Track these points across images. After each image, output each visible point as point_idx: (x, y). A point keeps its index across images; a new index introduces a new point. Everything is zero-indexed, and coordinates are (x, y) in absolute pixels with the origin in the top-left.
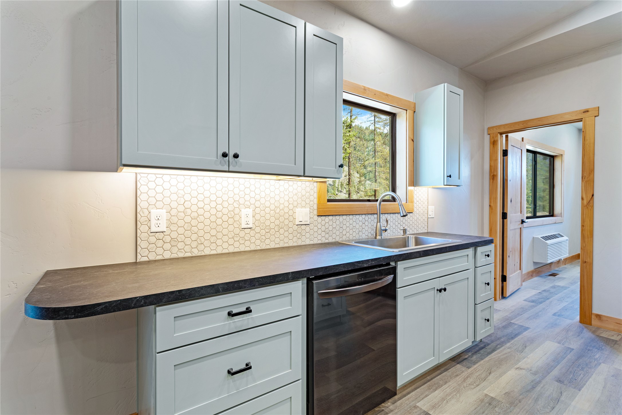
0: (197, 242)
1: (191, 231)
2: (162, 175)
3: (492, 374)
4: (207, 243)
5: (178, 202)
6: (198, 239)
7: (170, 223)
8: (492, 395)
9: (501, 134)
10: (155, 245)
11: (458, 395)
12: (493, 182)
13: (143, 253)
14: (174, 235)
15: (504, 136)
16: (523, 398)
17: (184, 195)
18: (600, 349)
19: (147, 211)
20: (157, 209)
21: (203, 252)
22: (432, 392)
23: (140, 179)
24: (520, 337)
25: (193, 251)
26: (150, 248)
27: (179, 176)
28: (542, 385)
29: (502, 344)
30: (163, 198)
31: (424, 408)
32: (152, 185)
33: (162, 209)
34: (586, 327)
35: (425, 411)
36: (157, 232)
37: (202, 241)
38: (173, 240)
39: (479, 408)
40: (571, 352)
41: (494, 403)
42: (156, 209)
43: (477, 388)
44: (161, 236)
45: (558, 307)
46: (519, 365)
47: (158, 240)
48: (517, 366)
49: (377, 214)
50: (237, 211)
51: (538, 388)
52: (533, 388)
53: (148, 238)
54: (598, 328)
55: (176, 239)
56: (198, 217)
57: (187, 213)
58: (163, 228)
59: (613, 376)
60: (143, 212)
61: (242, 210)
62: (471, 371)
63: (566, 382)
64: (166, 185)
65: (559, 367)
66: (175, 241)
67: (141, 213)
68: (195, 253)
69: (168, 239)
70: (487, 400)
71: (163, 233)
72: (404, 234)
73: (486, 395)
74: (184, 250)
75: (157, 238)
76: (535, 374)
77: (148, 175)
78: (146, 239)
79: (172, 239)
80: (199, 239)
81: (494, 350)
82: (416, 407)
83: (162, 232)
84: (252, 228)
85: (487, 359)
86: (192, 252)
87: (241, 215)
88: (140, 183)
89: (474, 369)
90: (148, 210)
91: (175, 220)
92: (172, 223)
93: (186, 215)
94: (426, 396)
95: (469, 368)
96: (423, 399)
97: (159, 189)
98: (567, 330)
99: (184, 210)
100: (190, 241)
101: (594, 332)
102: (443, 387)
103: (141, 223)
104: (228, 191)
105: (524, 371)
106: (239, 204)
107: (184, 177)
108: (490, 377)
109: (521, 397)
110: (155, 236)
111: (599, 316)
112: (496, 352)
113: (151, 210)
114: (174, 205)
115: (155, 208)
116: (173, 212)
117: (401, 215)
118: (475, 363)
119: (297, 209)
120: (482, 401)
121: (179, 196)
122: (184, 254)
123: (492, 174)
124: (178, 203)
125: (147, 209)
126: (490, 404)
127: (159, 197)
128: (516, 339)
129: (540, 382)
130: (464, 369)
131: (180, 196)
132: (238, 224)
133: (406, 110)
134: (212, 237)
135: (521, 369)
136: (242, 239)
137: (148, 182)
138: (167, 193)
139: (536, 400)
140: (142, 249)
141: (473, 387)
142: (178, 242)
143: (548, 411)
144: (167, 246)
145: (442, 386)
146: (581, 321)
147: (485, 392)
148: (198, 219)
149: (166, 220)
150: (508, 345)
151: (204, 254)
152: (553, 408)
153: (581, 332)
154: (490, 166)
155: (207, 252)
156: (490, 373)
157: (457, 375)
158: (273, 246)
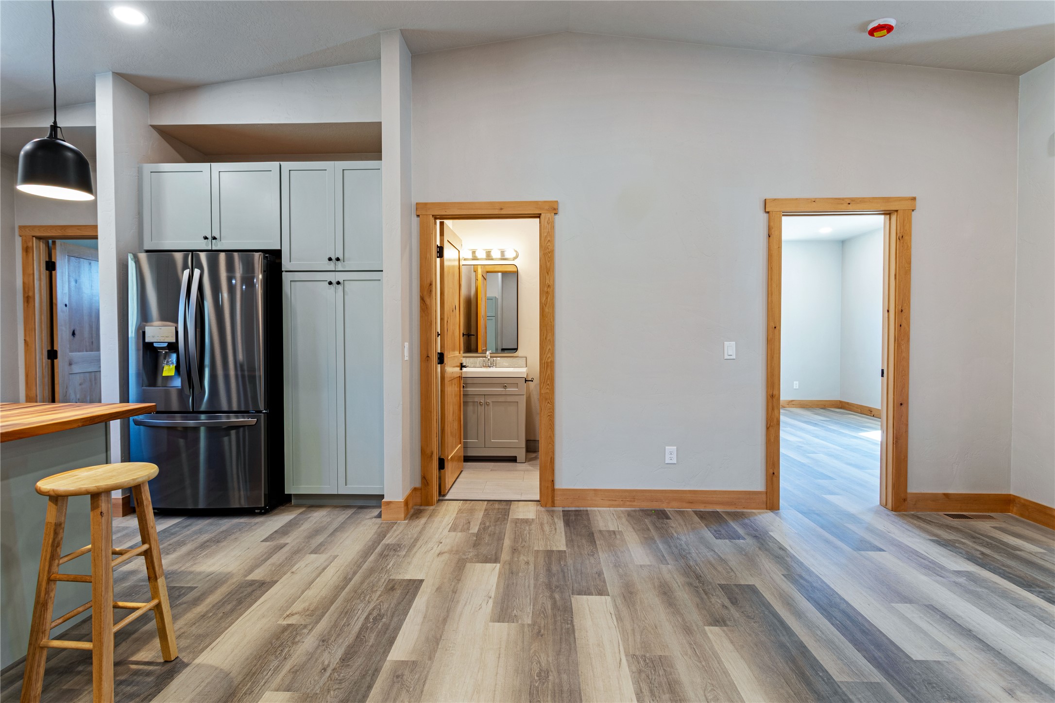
12: (27, 306)
123: (26, 295)
154: (24, 283)
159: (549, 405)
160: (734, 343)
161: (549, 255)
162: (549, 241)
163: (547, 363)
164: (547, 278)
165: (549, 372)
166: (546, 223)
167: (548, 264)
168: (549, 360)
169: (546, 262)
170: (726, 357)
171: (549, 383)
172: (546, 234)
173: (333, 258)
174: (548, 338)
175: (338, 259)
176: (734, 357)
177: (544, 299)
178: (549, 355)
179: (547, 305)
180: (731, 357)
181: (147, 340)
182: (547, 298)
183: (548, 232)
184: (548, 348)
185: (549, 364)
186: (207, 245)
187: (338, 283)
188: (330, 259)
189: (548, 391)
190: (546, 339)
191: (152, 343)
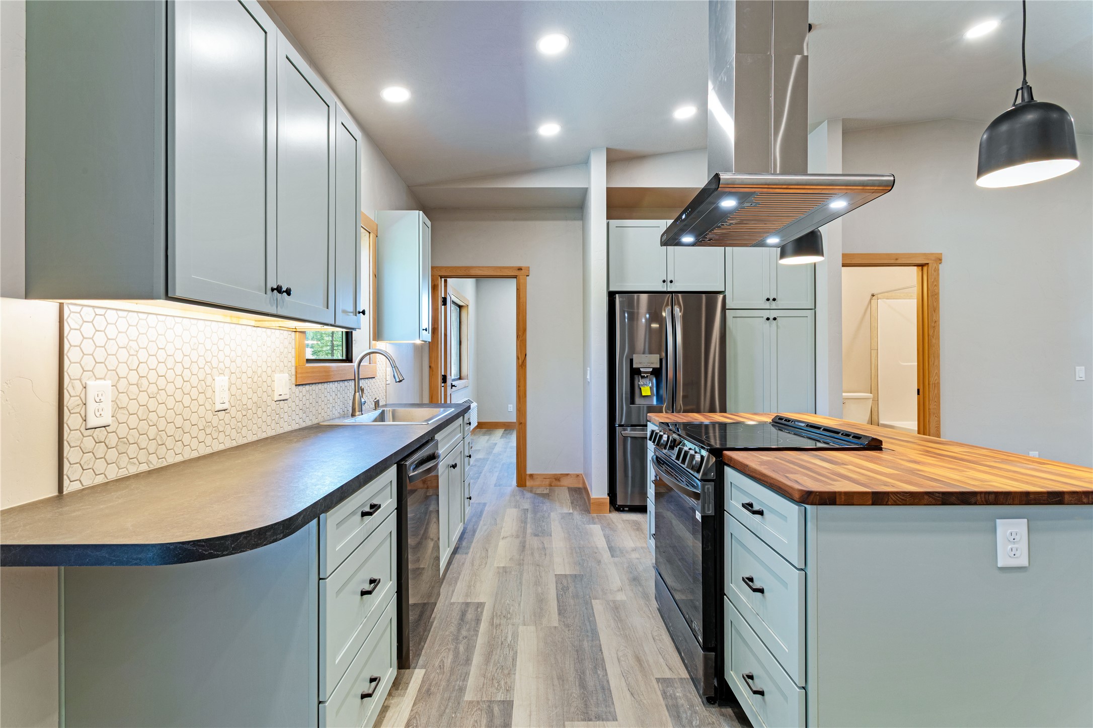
0: (157, 441)
1: (147, 421)
2: (104, 310)
3: (489, 550)
4: (170, 442)
5: (129, 365)
6: (158, 436)
7: (116, 408)
8: (502, 565)
9: (441, 278)
10: (93, 455)
11: (478, 578)
13: (73, 474)
14: (123, 431)
15: (443, 279)
16: (524, 557)
17: (137, 352)
18: (543, 503)
19: (80, 384)
20: (96, 379)
21: (164, 459)
22: (455, 587)
23: (69, 316)
24: (485, 513)
25: (151, 460)
26: (85, 462)
27: (130, 313)
28: (528, 543)
29: (477, 523)
30: (107, 358)
31: (461, 600)
32: (88, 330)
33: (104, 379)
34: (524, 489)
35: (463, 603)
36: (96, 428)
37: (164, 438)
38: (121, 442)
39: (501, 579)
40: (528, 512)
41: (508, 570)
42: (95, 381)
43: (487, 566)
44: (100, 434)
45: (493, 479)
46: (502, 535)
47: (97, 444)
48: (502, 537)
49: (355, 379)
50: (209, 380)
51: (527, 546)
52: (524, 547)
53: (82, 442)
54: (532, 487)
55: (125, 439)
56: (158, 393)
57: (142, 386)
58: (106, 419)
59: (562, 519)
60: (73, 387)
61: (216, 378)
62: (472, 555)
63: (540, 535)
64: (112, 332)
65: (529, 526)
66: (125, 443)
67: (70, 389)
68: (153, 464)
69: (113, 440)
70: (501, 571)
71: (106, 429)
72: (376, 407)
73: (498, 567)
74: (138, 460)
75: (96, 439)
76: (517, 537)
77: (82, 309)
78: (78, 443)
79: (119, 439)
80: (160, 435)
81: (474, 531)
82: (453, 604)
83: (104, 427)
84: (226, 410)
85: (475, 540)
86: (149, 463)
87: (214, 388)
88: (69, 326)
89: (472, 553)
90: (81, 382)
91: (124, 399)
92: (119, 408)
93: (141, 389)
94: (453, 591)
95: (467, 553)
96: (452, 595)
97: (100, 339)
98: (513, 494)
99: (138, 381)
100: (146, 440)
101: (531, 491)
102: (460, 578)
103: (69, 411)
104: (198, 343)
105: (509, 538)
106: (211, 368)
107: (138, 316)
108: (490, 553)
109: (522, 557)
110: (93, 435)
111: (531, 476)
112: (477, 532)
113: (88, 382)
114: (123, 370)
115: (94, 377)
116: (123, 384)
117: (396, 380)
118: (468, 548)
119: (275, 375)
120: (499, 573)
121: (131, 354)
122: (138, 468)
124: (128, 367)
125: (80, 380)
126: (506, 572)
127: (100, 355)
128: (484, 516)
129: (525, 542)
130: (464, 556)
131: (132, 352)
132: (210, 404)
133: (369, 233)
134: (177, 429)
135: (506, 538)
136: (215, 430)
137: (83, 324)
138: (112, 347)
139: (532, 554)
140: (72, 466)
141: (483, 566)
142: (128, 444)
143: (544, 557)
144: (112, 455)
145: (458, 578)
146: (518, 486)
147: (495, 565)
148: (158, 397)
149: (112, 401)
150: (481, 523)
151: (166, 463)
152: (545, 555)
153: (523, 494)
155: (172, 459)
156: (487, 550)
157: (463, 564)
158: (251, 438)
159: (936, 418)
160: (1084, 367)
161: (936, 296)
162: (935, 285)
163: (934, 384)
164: (934, 315)
165: (936, 391)
166: (933, 271)
167: (935, 304)
168: (936, 382)
169: (933, 302)
170: (1078, 379)
171: (936, 400)
172: (933, 280)
173: (771, 299)
174: (935, 364)
175: (774, 300)
176: (1084, 379)
177: (932, 332)
178: (936, 377)
179: (935, 337)
180: (1082, 379)
181: (634, 366)
182: (934, 332)
183: (935, 278)
184: (935, 372)
185: (936, 385)
186: (663, 287)
187: (775, 319)
188: (768, 300)
189: (935, 407)
190: (933, 364)
191: (639, 369)
